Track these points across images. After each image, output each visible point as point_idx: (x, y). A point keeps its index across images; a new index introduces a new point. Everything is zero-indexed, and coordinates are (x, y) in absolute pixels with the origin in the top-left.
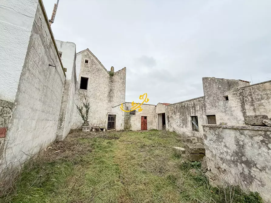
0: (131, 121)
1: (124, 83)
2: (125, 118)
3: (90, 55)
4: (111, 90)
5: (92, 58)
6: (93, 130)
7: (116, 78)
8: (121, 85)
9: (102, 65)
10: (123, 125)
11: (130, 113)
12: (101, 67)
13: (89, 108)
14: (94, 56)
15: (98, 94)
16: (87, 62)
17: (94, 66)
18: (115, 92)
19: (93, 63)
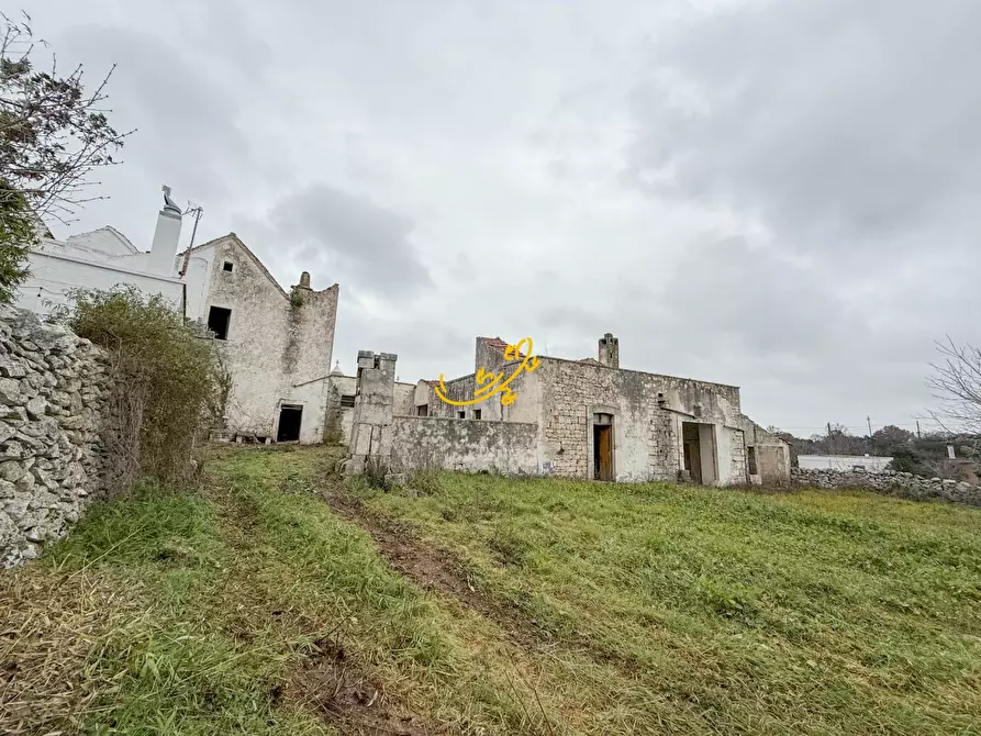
0: (343, 423)
1: (330, 326)
2: (326, 415)
3: (238, 249)
4: (293, 343)
5: (244, 257)
6: (239, 440)
7: (309, 311)
8: (323, 331)
9: (271, 278)
10: (320, 431)
11: (343, 404)
12: (267, 282)
13: (228, 388)
14: (250, 254)
15: (256, 352)
16: (228, 267)
17: (249, 279)
18: (303, 347)
19: (246, 272)
